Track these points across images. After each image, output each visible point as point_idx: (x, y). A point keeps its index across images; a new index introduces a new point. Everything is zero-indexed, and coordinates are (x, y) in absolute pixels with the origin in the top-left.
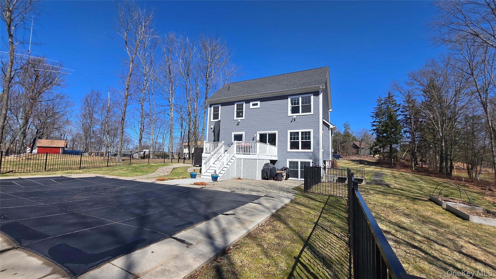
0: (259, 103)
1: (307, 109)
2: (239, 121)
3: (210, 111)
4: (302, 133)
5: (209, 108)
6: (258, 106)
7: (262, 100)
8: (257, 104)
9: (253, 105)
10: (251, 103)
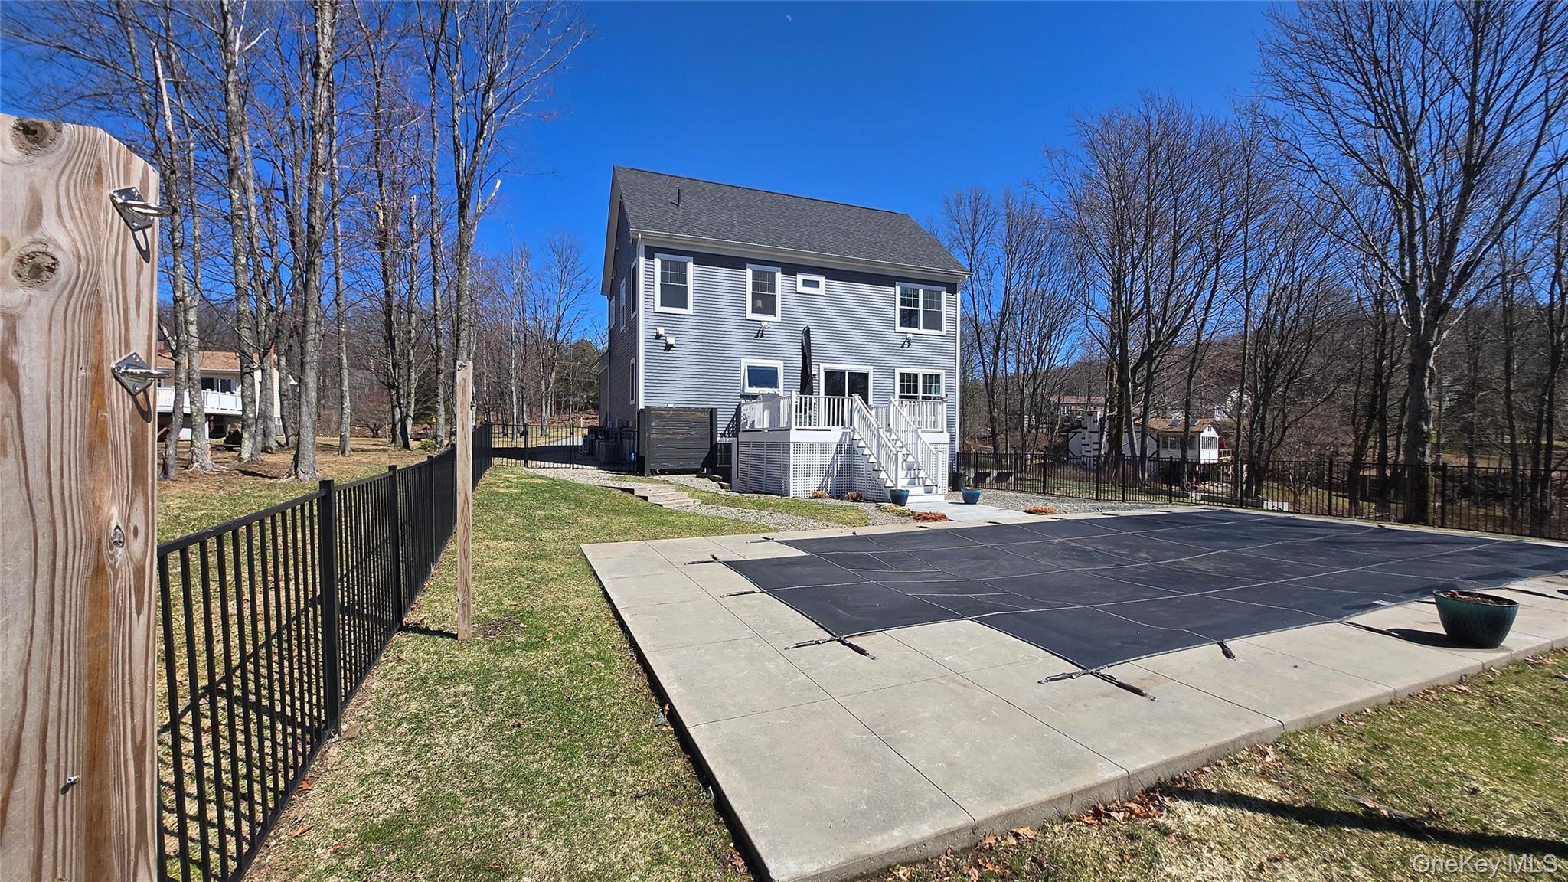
0: (822, 280)
1: (934, 321)
2: (765, 324)
3: (650, 273)
4: (924, 376)
5: (642, 260)
6: (821, 291)
7: (832, 274)
8: (816, 284)
9: (806, 283)
10: (800, 277)
